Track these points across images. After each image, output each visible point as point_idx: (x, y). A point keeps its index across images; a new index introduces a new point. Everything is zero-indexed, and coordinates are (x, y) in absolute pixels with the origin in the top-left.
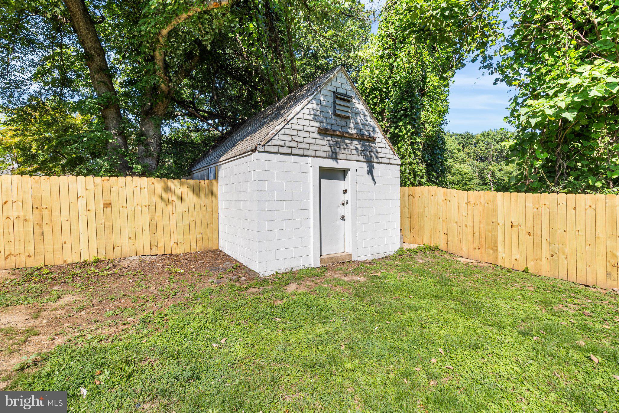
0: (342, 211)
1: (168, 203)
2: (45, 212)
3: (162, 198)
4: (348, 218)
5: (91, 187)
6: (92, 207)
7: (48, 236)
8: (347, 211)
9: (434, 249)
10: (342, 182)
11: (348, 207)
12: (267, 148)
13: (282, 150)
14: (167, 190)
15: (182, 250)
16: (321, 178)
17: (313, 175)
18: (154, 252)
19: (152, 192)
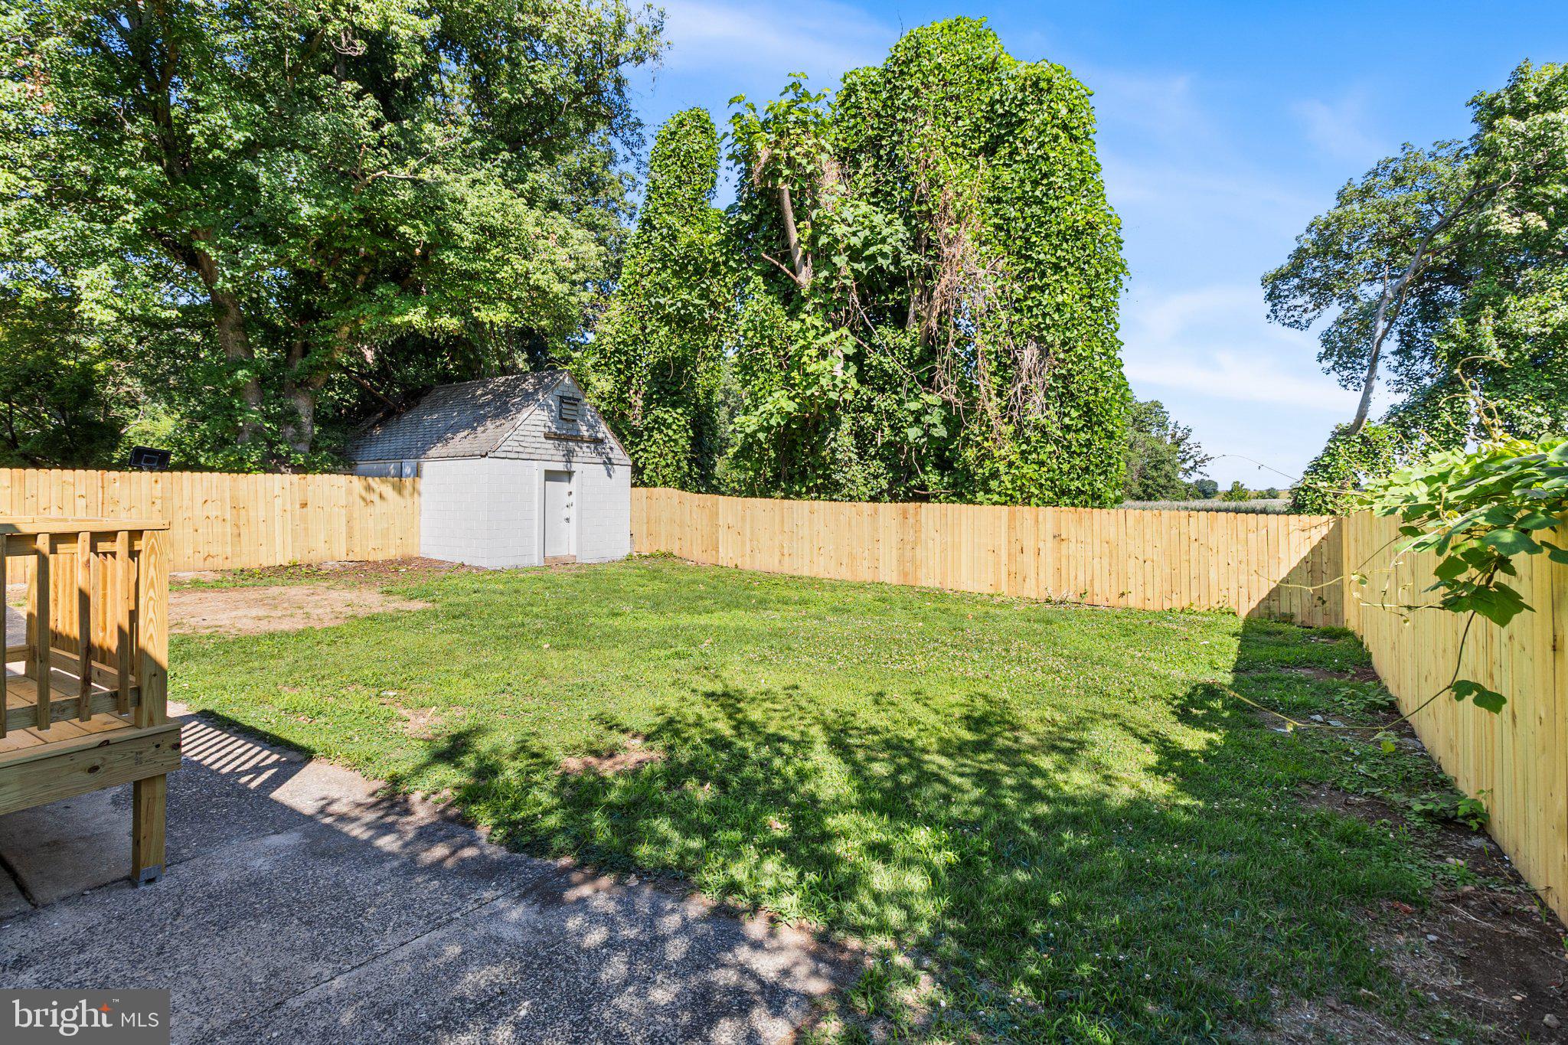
0: (566, 513)
1: (368, 503)
2: (243, 512)
3: (364, 499)
4: (573, 520)
5: (287, 486)
6: (288, 507)
7: (244, 538)
8: (572, 513)
9: (666, 556)
10: (566, 484)
11: (573, 509)
12: (497, 454)
13: (510, 455)
14: (369, 488)
15: (380, 557)
16: (546, 480)
17: (538, 477)
18: (350, 558)
19: (349, 492)
